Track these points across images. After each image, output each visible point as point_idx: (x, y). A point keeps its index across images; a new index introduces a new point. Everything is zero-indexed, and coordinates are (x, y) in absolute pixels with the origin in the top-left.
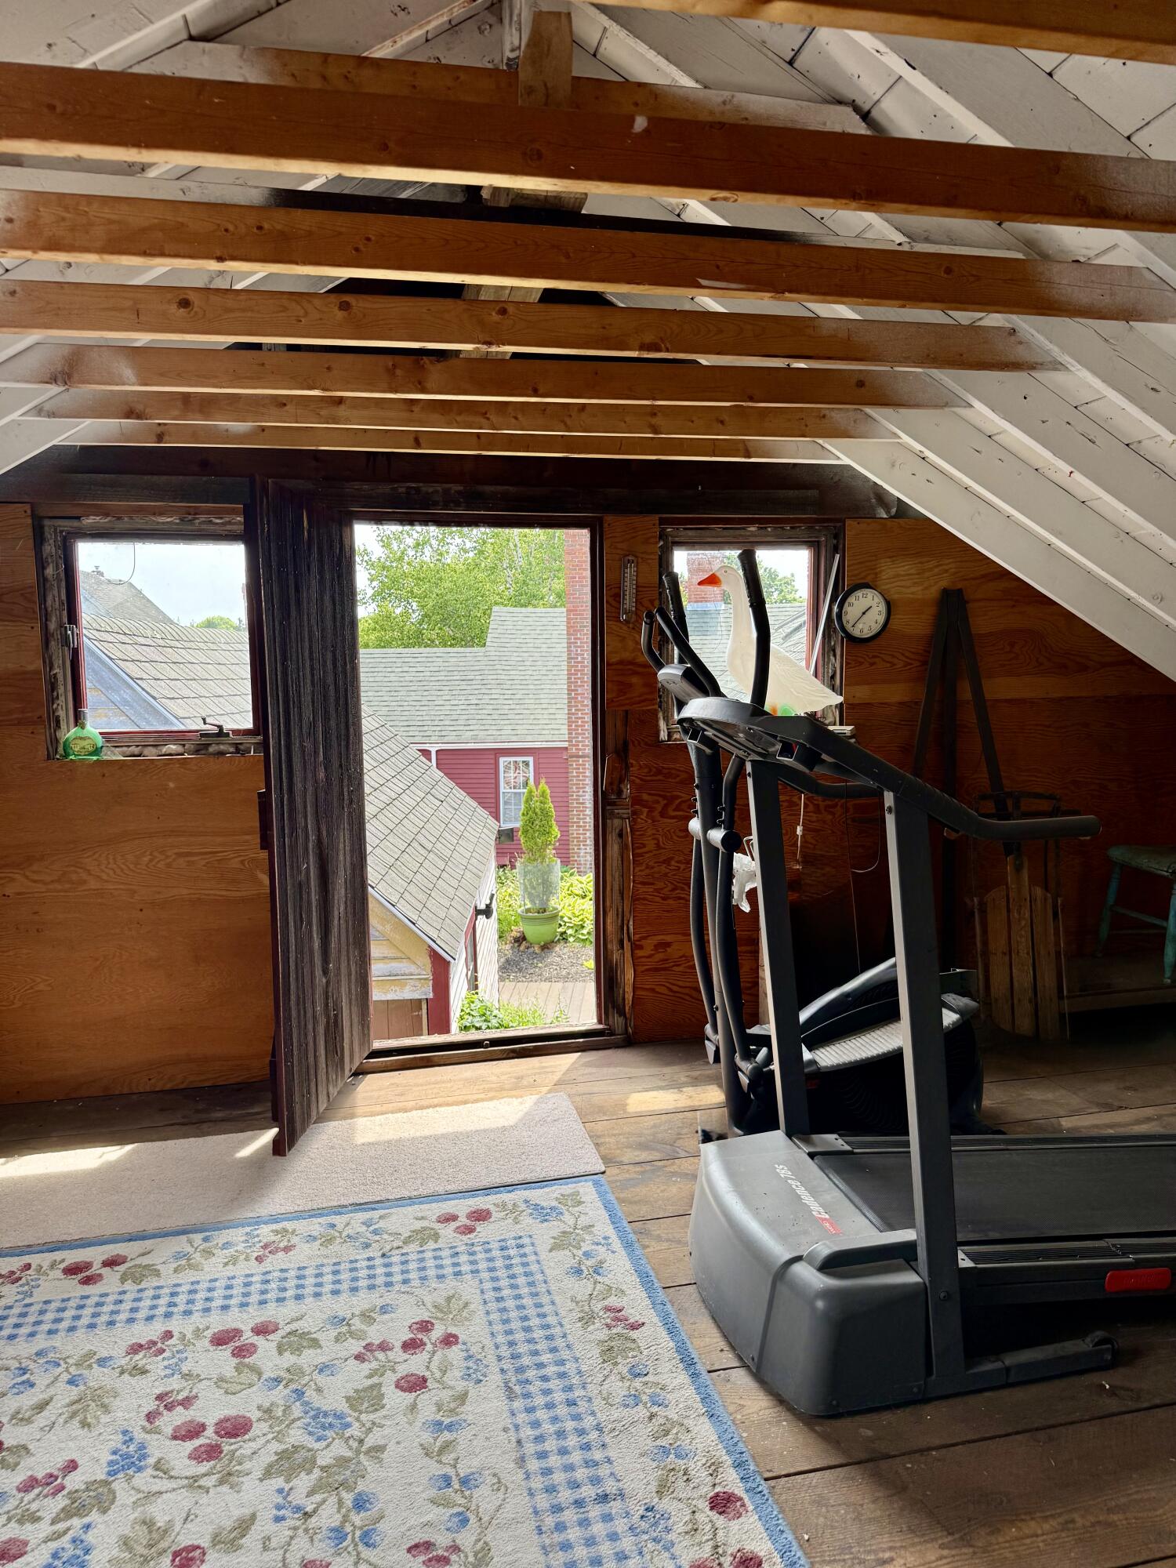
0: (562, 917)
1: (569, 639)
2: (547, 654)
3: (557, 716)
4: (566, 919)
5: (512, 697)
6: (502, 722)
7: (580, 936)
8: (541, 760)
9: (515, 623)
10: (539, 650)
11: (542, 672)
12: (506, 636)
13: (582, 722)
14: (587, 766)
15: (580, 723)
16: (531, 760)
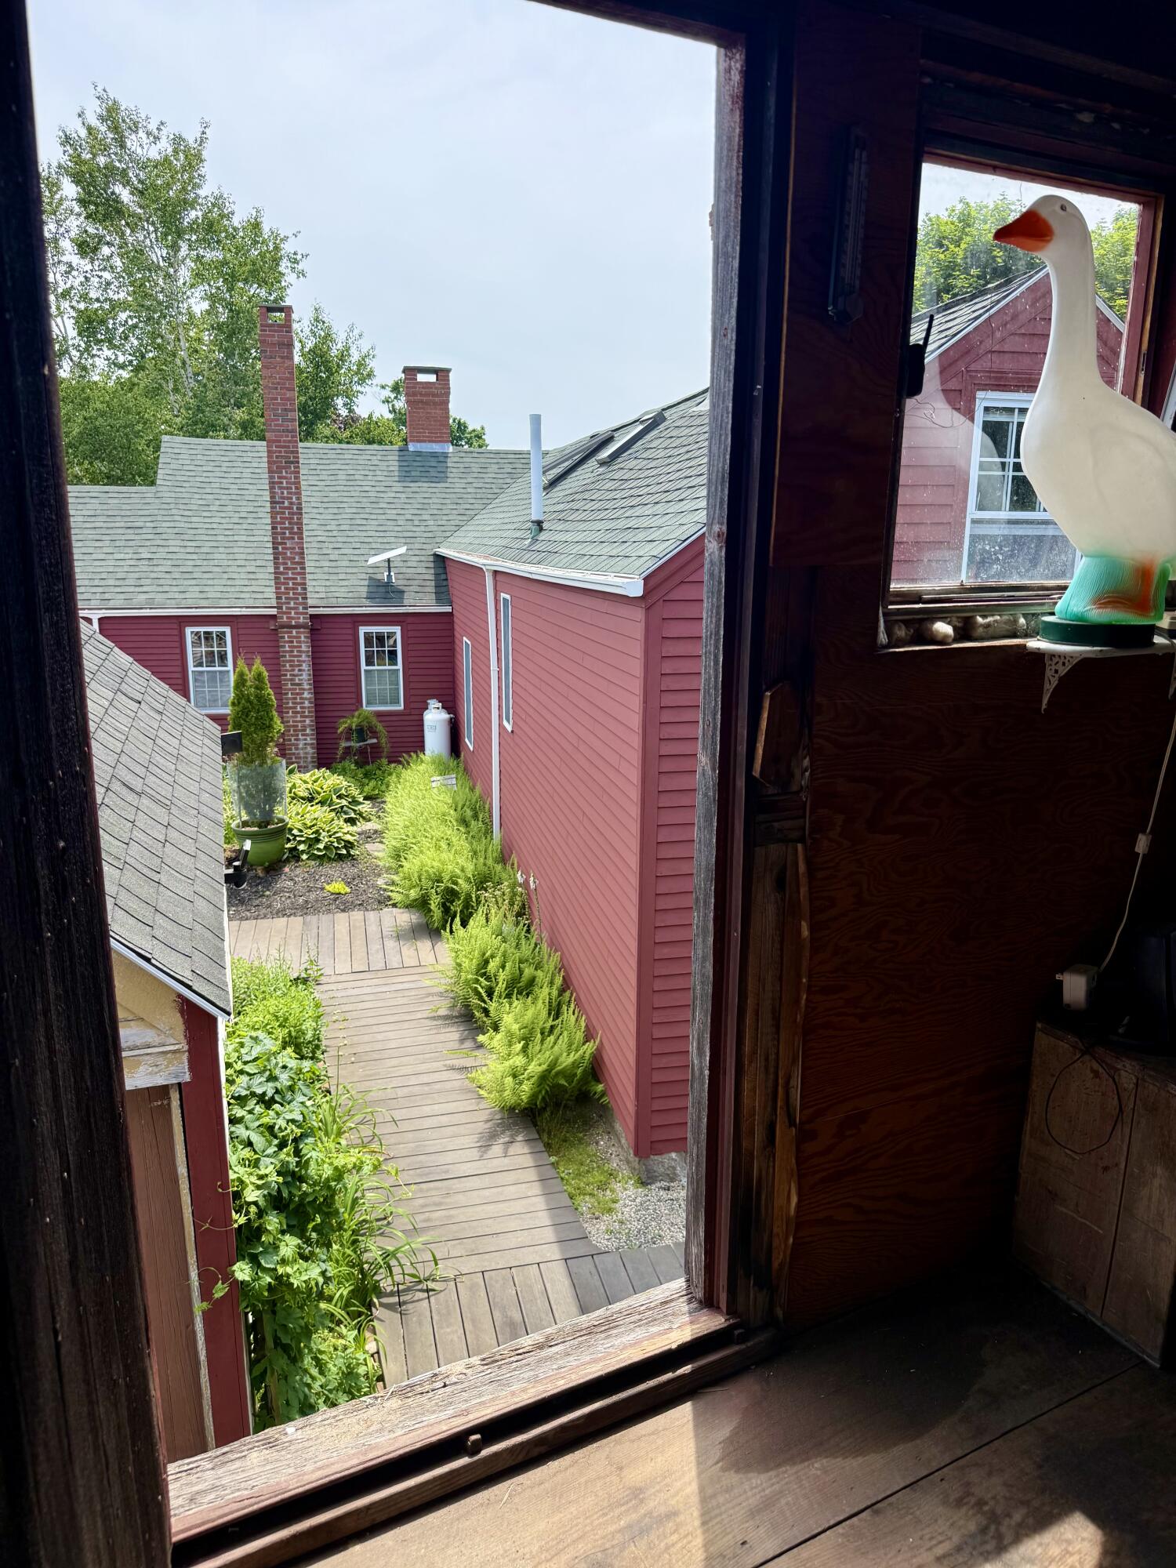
0: (291, 830)
1: (271, 477)
2: (239, 498)
3: (258, 576)
4: (295, 832)
5: (197, 550)
6: (186, 583)
7: (316, 852)
8: (241, 632)
9: (194, 457)
10: (227, 492)
11: (233, 520)
12: (183, 473)
13: (293, 584)
14: (303, 639)
15: (291, 585)
16: (227, 630)
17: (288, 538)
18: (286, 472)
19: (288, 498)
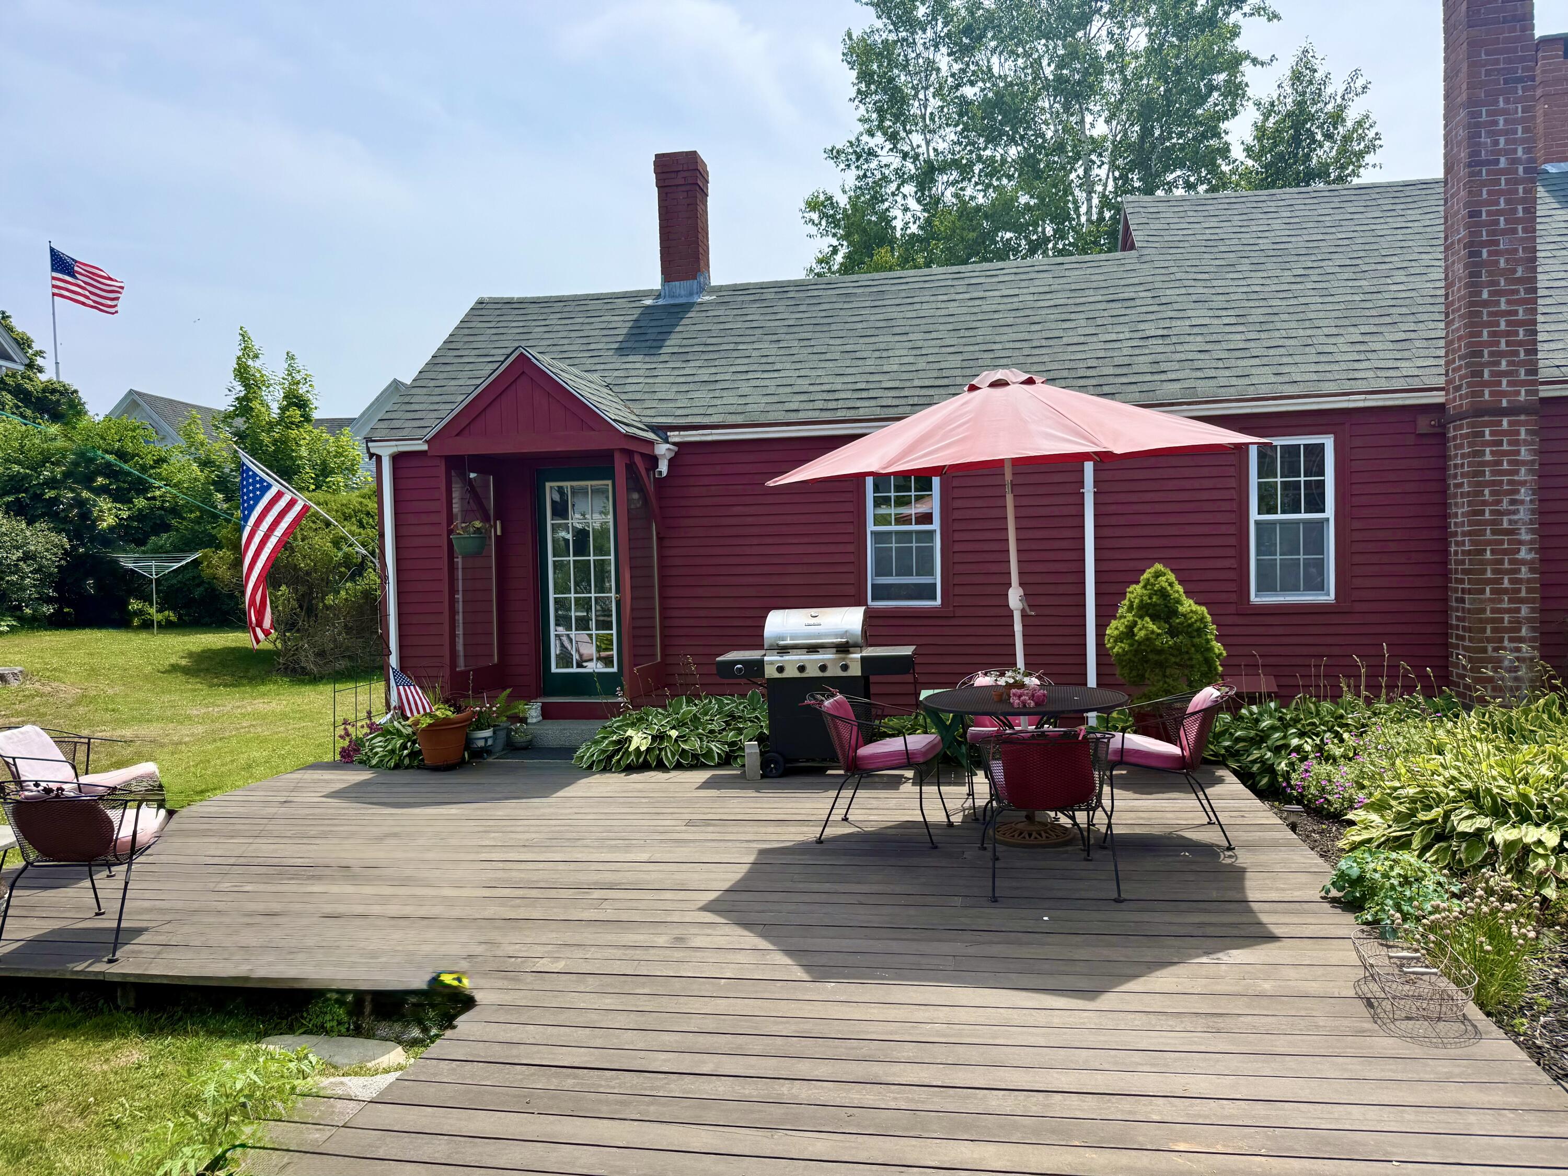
13: (1509, 323)
14: (1523, 436)
15: (1503, 326)
16: (1328, 442)
17: (1504, 232)
18: (1507, 101)
19: (1506, 152)
